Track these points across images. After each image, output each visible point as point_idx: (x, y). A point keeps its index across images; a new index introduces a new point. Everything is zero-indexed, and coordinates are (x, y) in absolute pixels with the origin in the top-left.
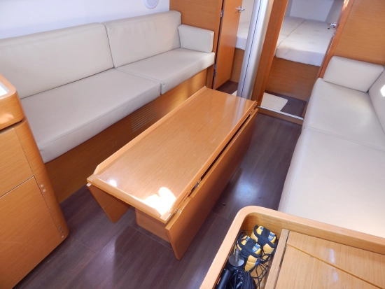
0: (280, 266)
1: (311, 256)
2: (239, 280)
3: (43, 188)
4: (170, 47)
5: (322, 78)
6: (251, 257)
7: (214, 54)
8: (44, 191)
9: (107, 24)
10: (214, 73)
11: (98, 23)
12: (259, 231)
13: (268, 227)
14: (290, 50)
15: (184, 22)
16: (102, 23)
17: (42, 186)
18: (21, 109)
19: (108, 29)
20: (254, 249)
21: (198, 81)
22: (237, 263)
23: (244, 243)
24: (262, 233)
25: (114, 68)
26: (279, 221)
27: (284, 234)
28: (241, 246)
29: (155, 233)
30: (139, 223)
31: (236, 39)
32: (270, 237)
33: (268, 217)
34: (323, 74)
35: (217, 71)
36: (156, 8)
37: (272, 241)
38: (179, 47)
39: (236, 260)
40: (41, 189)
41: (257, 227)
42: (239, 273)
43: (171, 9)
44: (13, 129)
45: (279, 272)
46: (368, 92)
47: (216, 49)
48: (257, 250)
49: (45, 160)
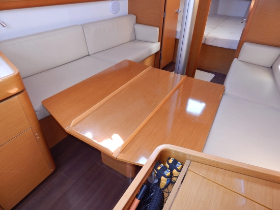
0: (182, 183)
1: (204, 178)
2: (152, 192)
3: (37, 136)
4: (128, 40)
5: (238, 58)
6: (163, 178)
7: (159, 43)
8: (38, 138)
9: (83, 26)
10: (161, 57)
11: (77, 25)
12: (171, 161)
13: (177, 158)
14: (215, 39)
15: (138, 22)
16: (81, 25)
17: (36, 134)
18: (22, 84)
19: (84, 29)
20: (166, 172)
21: (148, 62)
22: (154, 182)
23: (159, 168)
24: (172, 162)
25: (89, 55)
26: (184, 154)
27: (187, 163)
28: (157, 170)
29: (114, 168)
30: (104, 161)
31: (176, 32)
32: (178, 165)
33: (178, 152)
34: (238, 55)
35: (162, 55)
36: (119, 13)
37: (179, 168)
38: (135, 39)
39: (153, 179)
40: (36, 137)
41: (170, 158)
42: (153, 187)
43: (129, 13)
44: (17, 96)
45: (180, 187)
46: (271, 67)
47: (161, 40)
48: (167, 173)
49: (39, 118)
